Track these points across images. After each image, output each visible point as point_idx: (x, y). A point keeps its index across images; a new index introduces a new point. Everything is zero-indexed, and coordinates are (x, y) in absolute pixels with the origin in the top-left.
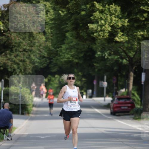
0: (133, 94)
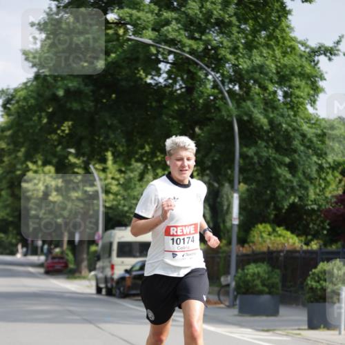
0: (67, 255)
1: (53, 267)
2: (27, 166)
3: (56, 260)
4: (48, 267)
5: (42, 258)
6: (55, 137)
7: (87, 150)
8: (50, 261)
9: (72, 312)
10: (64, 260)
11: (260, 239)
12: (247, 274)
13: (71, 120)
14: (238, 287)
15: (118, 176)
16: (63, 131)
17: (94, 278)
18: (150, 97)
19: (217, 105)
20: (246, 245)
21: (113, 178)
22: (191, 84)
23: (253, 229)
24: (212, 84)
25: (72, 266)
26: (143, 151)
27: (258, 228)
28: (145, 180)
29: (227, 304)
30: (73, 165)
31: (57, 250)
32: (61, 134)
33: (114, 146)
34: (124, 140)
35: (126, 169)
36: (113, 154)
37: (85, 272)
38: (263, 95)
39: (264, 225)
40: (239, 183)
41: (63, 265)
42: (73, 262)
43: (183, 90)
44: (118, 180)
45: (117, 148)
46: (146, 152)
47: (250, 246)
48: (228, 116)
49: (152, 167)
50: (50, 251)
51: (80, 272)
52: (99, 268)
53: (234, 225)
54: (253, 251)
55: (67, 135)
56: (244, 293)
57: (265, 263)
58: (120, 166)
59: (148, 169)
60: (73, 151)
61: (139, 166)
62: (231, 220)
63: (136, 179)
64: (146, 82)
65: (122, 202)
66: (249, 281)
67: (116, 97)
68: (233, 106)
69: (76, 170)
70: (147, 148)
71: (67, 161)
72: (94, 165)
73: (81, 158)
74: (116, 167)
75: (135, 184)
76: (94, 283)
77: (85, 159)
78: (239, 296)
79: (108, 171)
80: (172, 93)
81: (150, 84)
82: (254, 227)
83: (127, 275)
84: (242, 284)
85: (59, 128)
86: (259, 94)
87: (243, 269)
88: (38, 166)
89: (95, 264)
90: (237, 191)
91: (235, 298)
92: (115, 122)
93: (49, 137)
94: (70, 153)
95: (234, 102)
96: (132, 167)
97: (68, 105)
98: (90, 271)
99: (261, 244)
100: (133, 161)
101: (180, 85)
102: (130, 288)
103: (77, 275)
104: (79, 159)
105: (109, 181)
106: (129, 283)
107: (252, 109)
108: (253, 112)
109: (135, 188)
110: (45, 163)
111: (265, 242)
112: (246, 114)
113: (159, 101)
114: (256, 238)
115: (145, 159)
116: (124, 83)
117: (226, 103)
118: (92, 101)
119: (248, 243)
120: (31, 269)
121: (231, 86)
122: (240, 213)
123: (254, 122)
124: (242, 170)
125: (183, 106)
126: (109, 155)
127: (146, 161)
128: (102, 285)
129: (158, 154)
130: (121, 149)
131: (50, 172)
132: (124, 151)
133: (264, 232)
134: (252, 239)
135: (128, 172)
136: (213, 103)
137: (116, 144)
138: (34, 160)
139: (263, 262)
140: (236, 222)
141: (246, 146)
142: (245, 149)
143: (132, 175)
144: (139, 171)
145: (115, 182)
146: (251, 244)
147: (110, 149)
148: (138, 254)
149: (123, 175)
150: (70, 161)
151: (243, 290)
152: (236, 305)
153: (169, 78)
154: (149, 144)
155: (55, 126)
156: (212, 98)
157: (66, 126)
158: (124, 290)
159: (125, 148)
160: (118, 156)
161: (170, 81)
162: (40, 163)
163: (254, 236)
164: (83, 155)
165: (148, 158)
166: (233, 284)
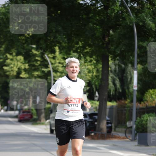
1: (24, 117)
2: (6, 56)
3: (25, 113)
4: (20, 118)
5: (17, 112)
6: (23, 38)
7: (44, 46)
8: (21, 114)
9: (36, 145)
10: (30, 113)
11: (151, 99)
12: (143, 120)
14: (137, 129)
15: (62, 61)
16: (28, 34)
17: (49, 124)
18: (82, 12)
19: (123, 16)
20: (142, 103)
21: (59, 63)
22: (107, 4)
23: (146, 92)
24: (120, 3)
25: (35, 117)
26: (78, 46)
27: (150, 92)
29: (131, 139)
30: (35, 55)
32: (27, 36)
33: (59, 43)
34: (66, 39)
35: (68, 57)
36: (59, 48)
37: (43, 120)
38: (152, 9)
39: (153, 90)
40: (138, 64)
41: (30, 116)
42: (36, 115)
43: (102, 7)
45: (62, 44)
46: (80, 46)
47: (144, 103)
48: (130, 23)
49: (83, 55)
51: (40, 121)
52: (52, 118)
53: (135, 90)
54: (146, 106)
55: (31, 36)
56: (141, 132)
57: (154, 113)
58: (64, 55)
59: (81, 57)
60: (34, 46)
62: (133, 87)
64: (79, 3)
66: (144, 125)
67: (60, 13)
68: (133, 16)
69: (37, 58)
70: (80, 44)
71: (31, 53)
72: (48, 55)
73: (40, 51)
74: (61, 56)
76: (49, 127)
77: (42, 51)
78: (138, 134)
79: (56, 58)
82: (147, 91)
84: (140, 126)
86: (149, 9)
87: (140, 117)
88: (13, 56)
89: (49, 115)
90: (136, 69)
91: (136, 135)
92: (60, 28)
93: (19, 38)
94: (33, 48)
95: (134, 14)
96: (71, 55)
98: (46, 119)
99: (151, 101)
100: (72, 52)
101: (100, 4)
103: (38, 122)
104: (38, 51)
105: (57, 64)
107: (146, 18)
108: (146, 20)
110: (18, 54)
111: (154, 100)
112: (142, 21)
113: (87, 14)
114: (148, 98)
116: (66, 4)
117: (129, 15)
119: (143, 101)
120: (10, 119)
121: (132, 4)
122: (138, 83)
123: (147, 26)
124: (139, 56)
125: (102, 18)
126: (57, 48)
127: (80, 52)
128: (54, 128)
129: (87, 47)
130: (64, 45)
131: (21, 59)
132: (66, 45)
133: (153, 94)
134: (146, 99)
136: (120, 15)
137: (61, 42)
138: (11, 53)
139: (153, 113)
140: (136, 88)
141: (142, 41)
142: (141, 43)
145: (61, 65)
146: (145, 102)
147: (58, 45)
150: (33, 53)
151: (141, 130)
152: (136, 139)
154: (81, 42)
156: (120, 12)
159: (66, 44)
160: (62, 49)
161: (94, 2)
162: (14, 54)
163: (147, 97)
164: (41, 49)
165: (81, 50)
166: (134, 126)
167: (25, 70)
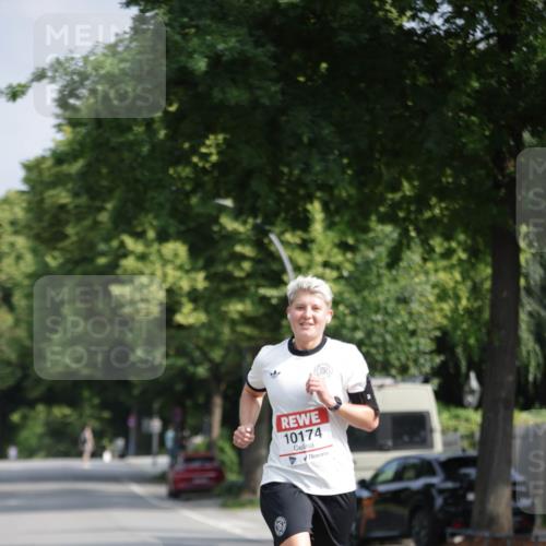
0: (222, 450)
1: (189, 480)
2: (122, 245)
3: (196, 465)
4: (176, 482)
5: (163, 461)
6: (186, 172)
8: (180, 466)
10: (216, 464)
13: (224, 130)
15: (338, 258)
16: (205, 157)
18: (412, 63)
21: (326, 264)
22: (509, 27)
25: (232, 477)
26: (398, 196)
28: (403, 264)
30: (232, 238)
31: (198, 440)
32: (201, 164)
33: (327, 188)
35: (357, 240)
36: (326, 207)
41: (212, 475)
42: (236, 468)
44: (338, 268)
45: (336, 192)
46: (404, 197)
49: (418, 230)
50: (180, 444)
55: (214, 165)
58: (344, 233)
59: (410, 239)
60: (228, 203)
61: (387, 232)
63: (383, 264)
64: (401, 27)
65: (349, 319)
67: (329, 69)
69: (238, 248)
70: (407, 188)
71: (216, 228)
72: (279, 236)
73: (251, 220)
74: (333, 236)
75: (379, 276)
77: (258, 221)
79: (314, 247)
80: (465, 49)
81: (412, 31)
83: (365, 494)
85: (194, 150)
88: (148, 244)
92: (327, 131)
93: (171, 171)
94: (223, 209)
96: (371, 235)
97: (217, 94)
100: (373, 222)
101: (485, 29)
102: (372, 524)
103: (245, 497)
104: (245, 223)
106: (369, 511)
109: (380, 284)
110: (163, 237)
115: (401, 214)
116: (344, 38)
118: (276, 81)
120: (137, 489)
126: (316, 209)
127: (404, 219)
129: (434, 201)
130: (344, 194)
131: (176, 255)
132: (349, 196)
135: (362, 247)
137: (332, 182)
138: (139, 229)
143: (372, 255)
144: (389, 243)
145: (331, 274)
147: (319, 194)
148: (390, 443)
149: (349, 255)
150: (223, 227)
153: (457, 13)
154: (410, 180)
155: (186, 145)
157: (212, 146)
158: (358, 528)
159: (353, 191)
160: (337, 211)
161: (460, 22)
162: (151, 234)
164: (254, 212)
165: (409, 212)
167: (194, 297)
